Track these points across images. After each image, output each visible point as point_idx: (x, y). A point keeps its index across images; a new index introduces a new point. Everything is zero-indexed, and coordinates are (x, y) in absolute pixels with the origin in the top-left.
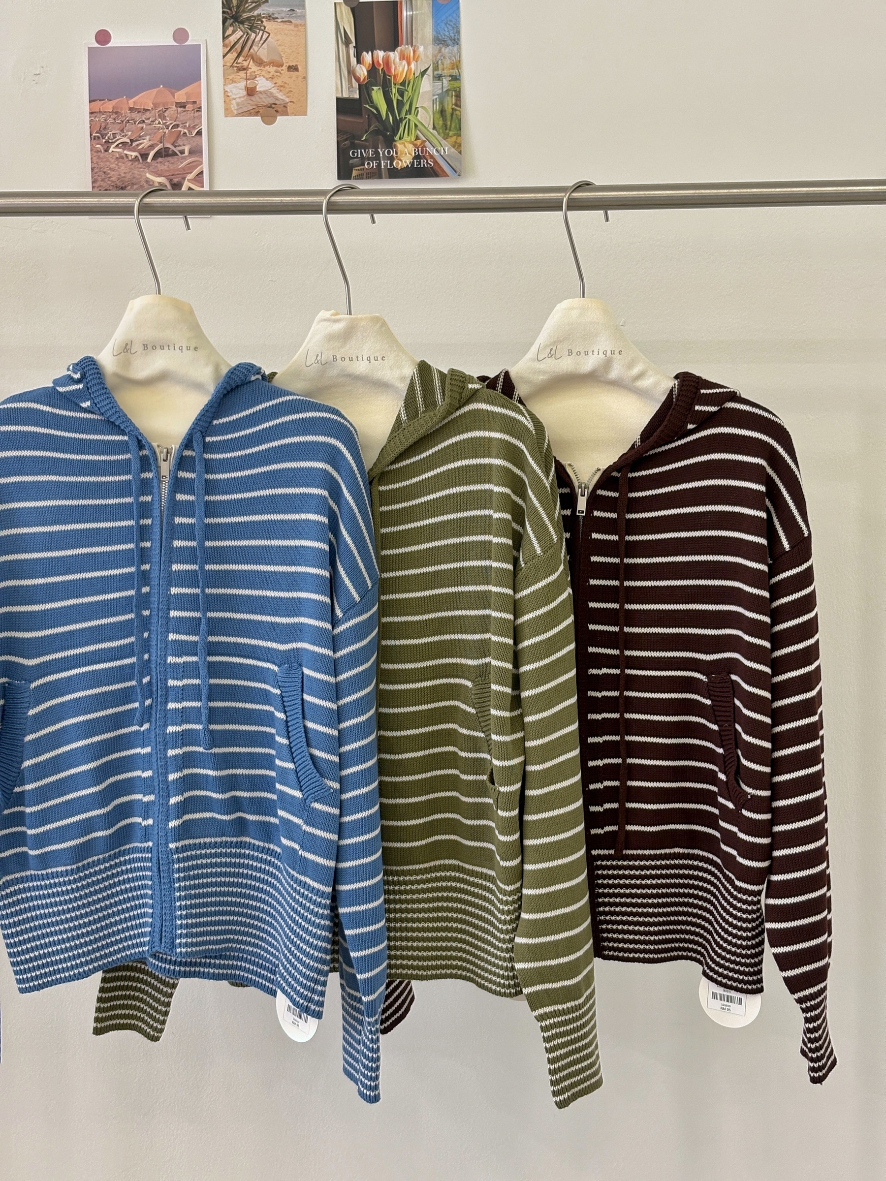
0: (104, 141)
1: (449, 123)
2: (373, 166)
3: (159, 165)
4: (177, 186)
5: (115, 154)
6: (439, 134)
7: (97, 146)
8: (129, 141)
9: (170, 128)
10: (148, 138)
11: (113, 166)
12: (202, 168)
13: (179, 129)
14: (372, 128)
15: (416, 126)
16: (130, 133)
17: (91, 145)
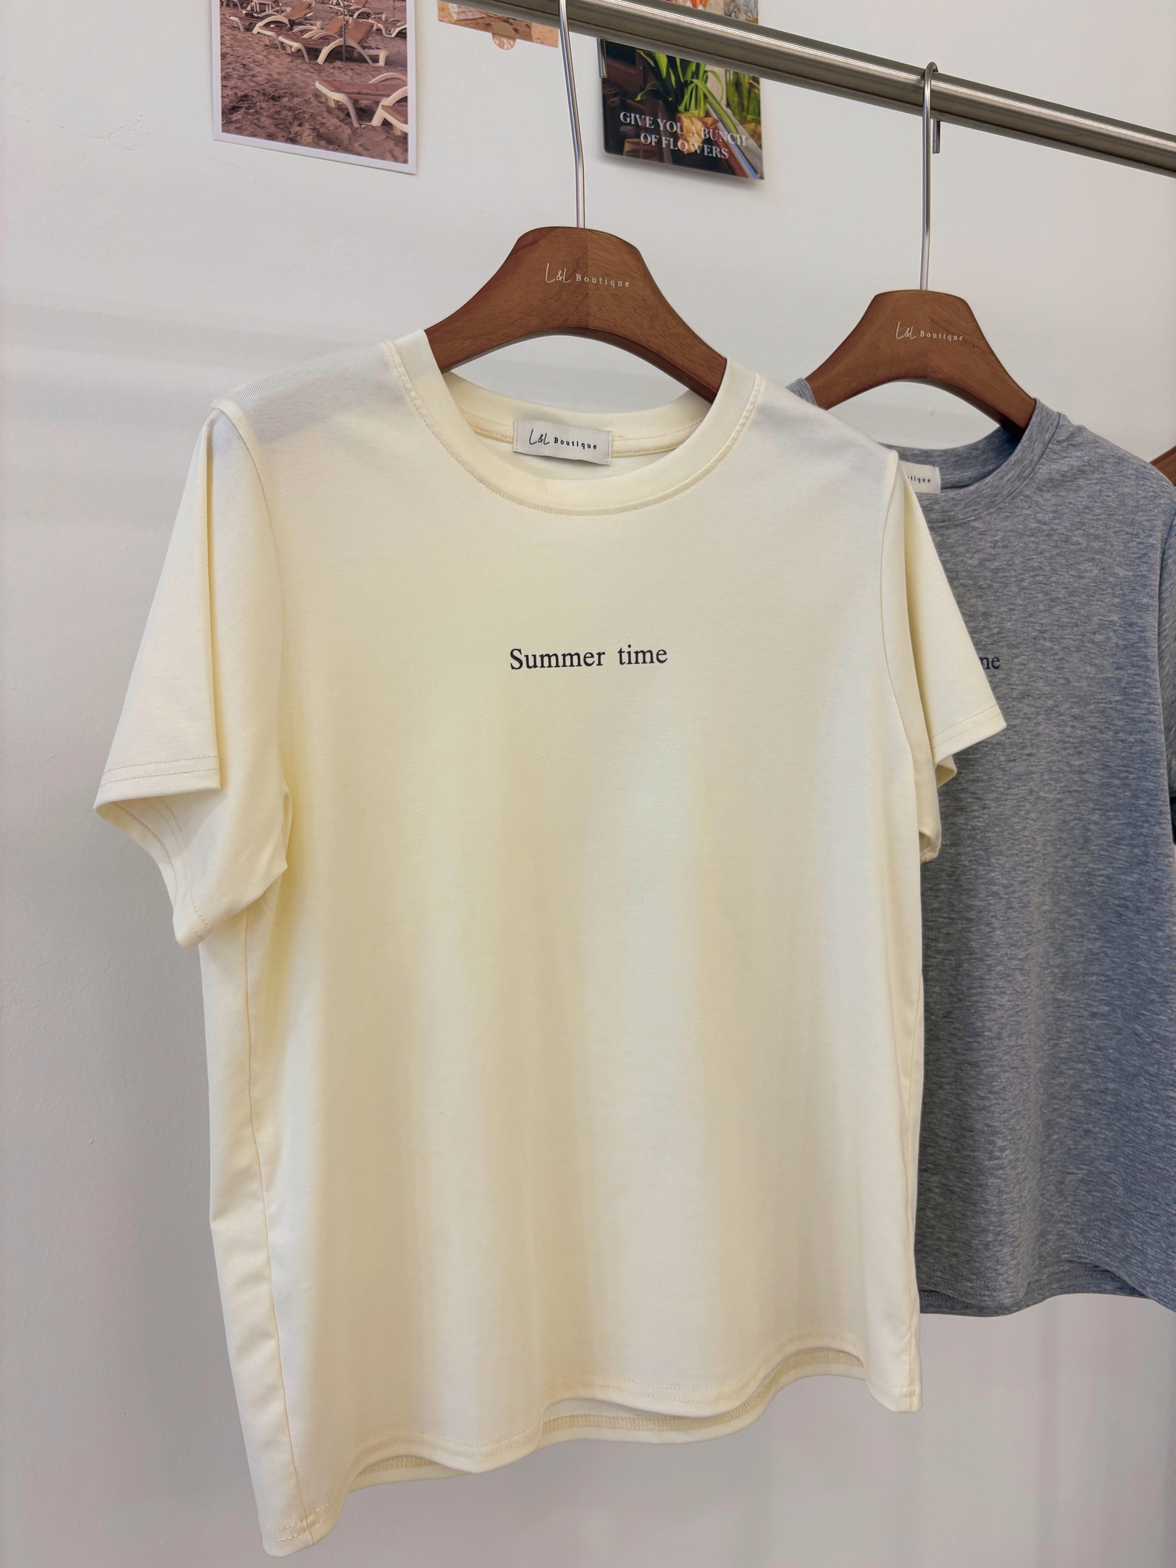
0: (244, 12)
1: (746, 102)
2: (651, 142)
3: (336, 72)
4: (365, 113)
5: (263, 40)
6: (734, 114)
7: (232, 18)
8: (286, 21)
9: (355, 16)
10: (319, 23)
11: (260, 57)
12: (407, 89)
13: (370, 21)
14: (648, 87)
15: (705, 96)
16: (289, 9)
17: (223, 14)
